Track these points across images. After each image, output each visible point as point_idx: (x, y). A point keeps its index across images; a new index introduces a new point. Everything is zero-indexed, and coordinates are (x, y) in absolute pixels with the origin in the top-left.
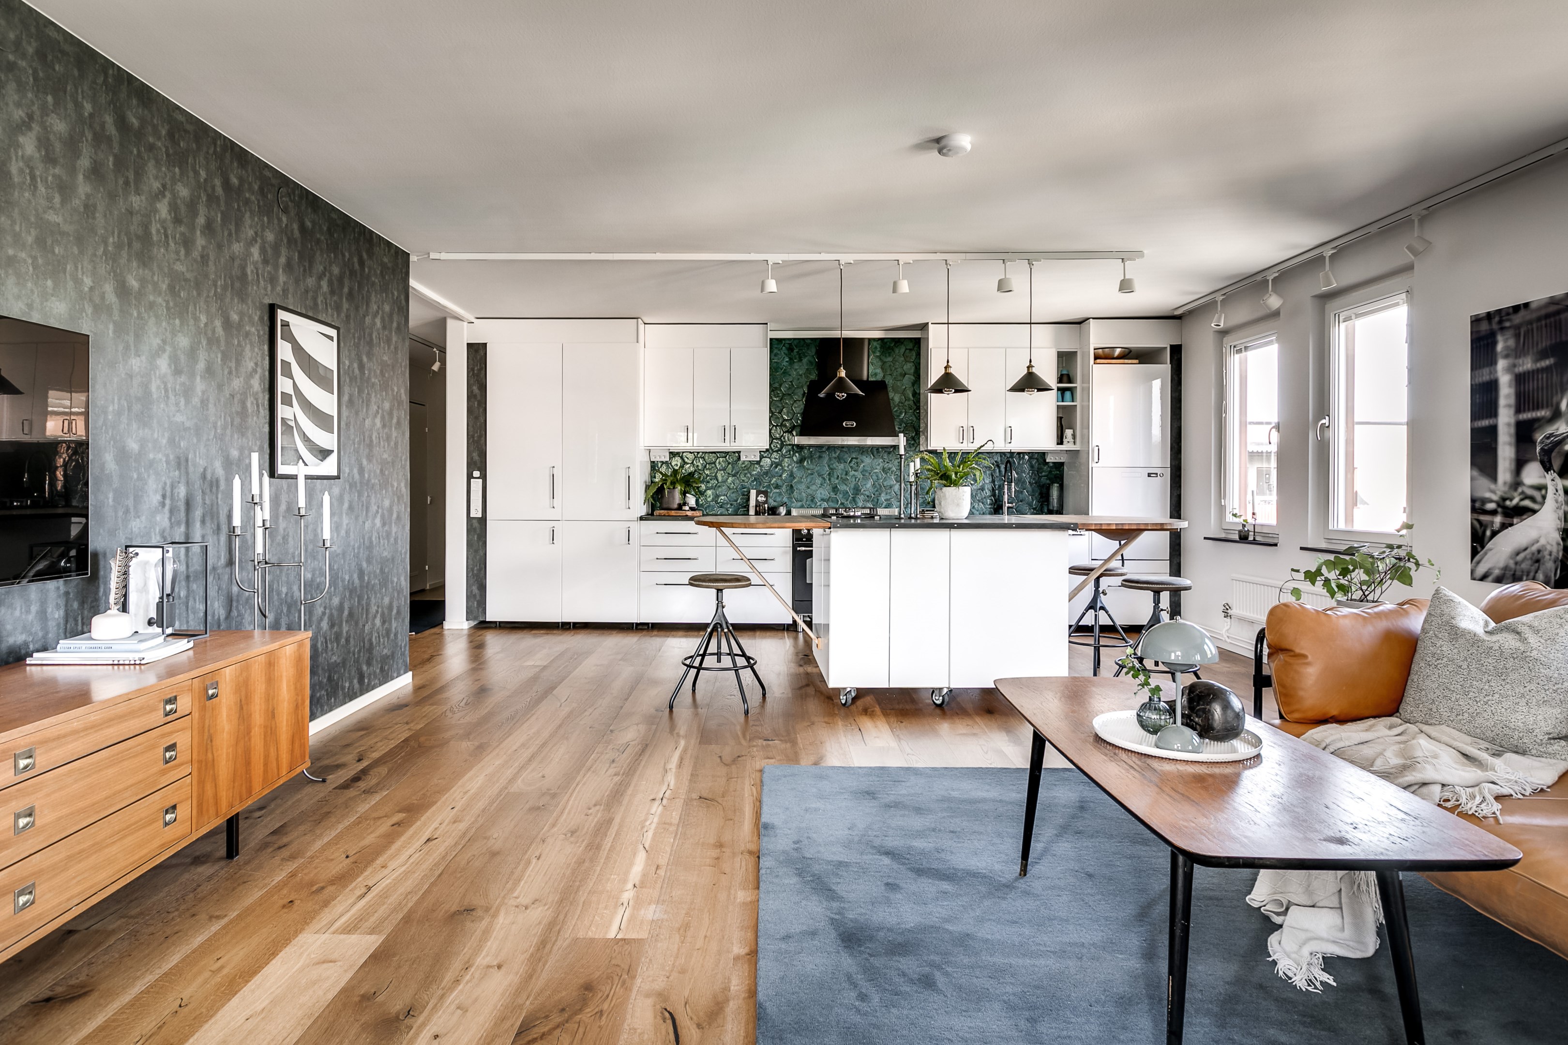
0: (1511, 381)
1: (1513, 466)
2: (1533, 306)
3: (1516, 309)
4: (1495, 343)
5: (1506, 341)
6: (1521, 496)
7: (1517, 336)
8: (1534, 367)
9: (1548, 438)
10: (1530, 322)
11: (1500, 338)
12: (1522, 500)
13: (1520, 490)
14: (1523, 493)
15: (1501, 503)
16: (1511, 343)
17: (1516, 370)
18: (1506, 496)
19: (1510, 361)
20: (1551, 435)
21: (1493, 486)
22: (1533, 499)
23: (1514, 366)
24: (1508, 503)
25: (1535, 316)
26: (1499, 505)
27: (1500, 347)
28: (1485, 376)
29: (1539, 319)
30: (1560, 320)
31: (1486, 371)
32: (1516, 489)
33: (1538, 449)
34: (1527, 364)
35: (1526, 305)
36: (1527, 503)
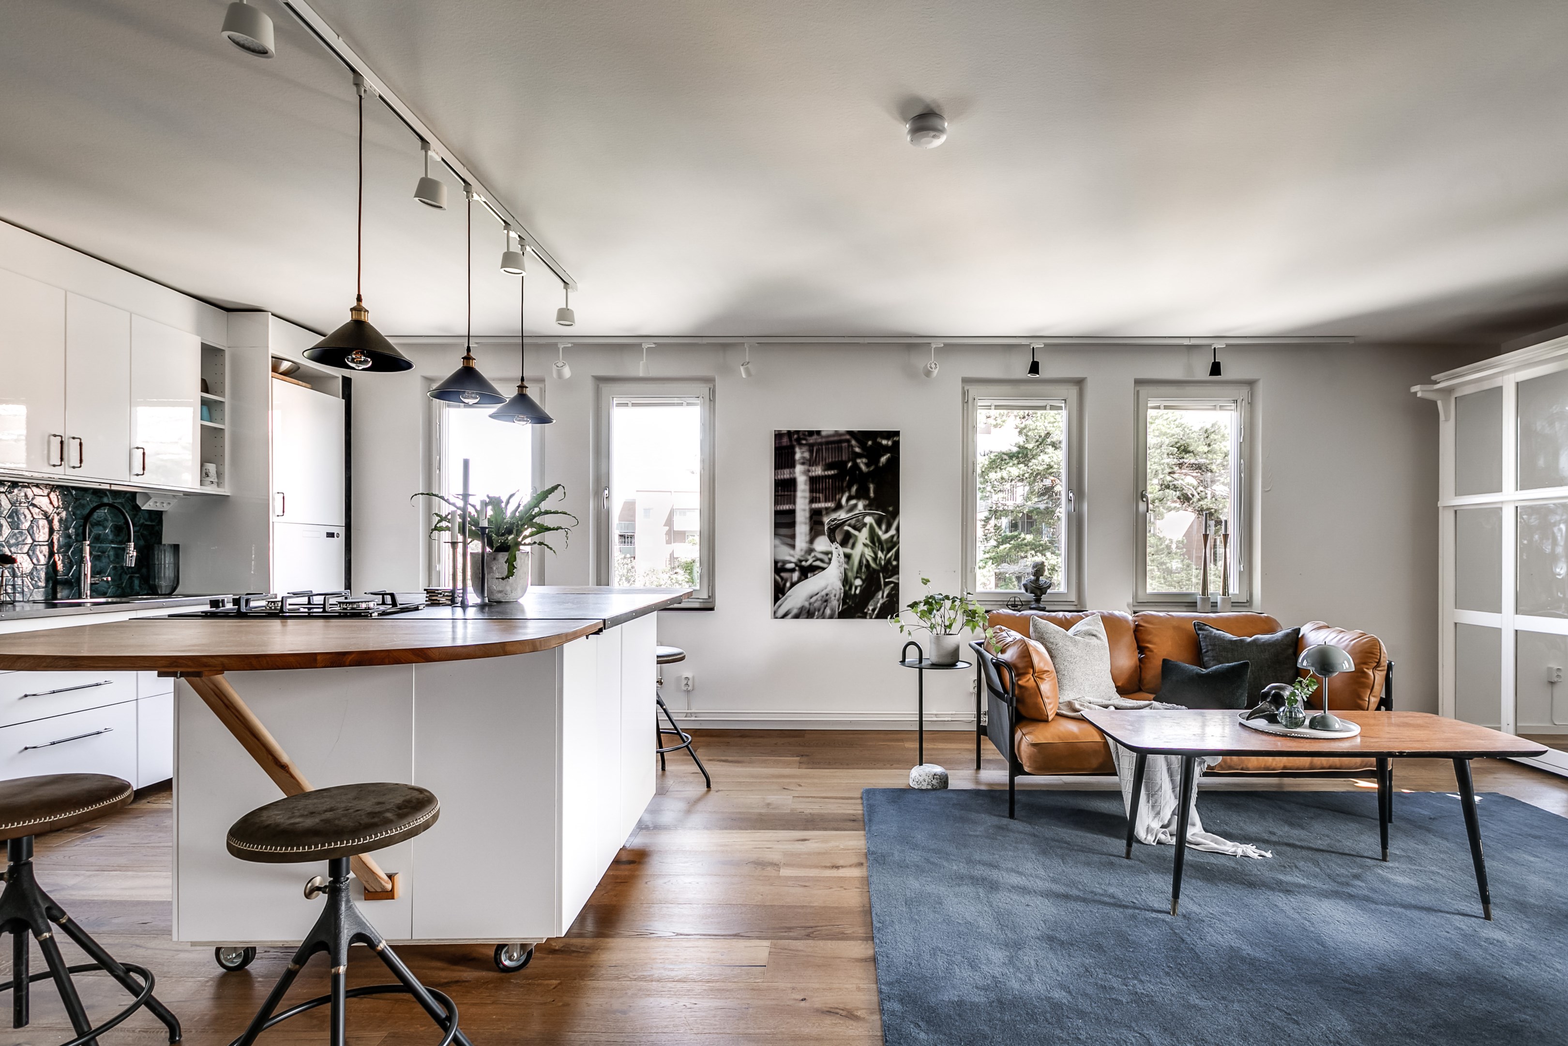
0: (806, 481)
1: (808, 538)
2: (823, 434)
3: (811, 433)
4: (794, 453)
5: (802, 453)
6: (814, 559)
7: (811, 452)
8: (823, 474)
9: (833, 521)
10: (821, 444)
11: (797, 450)
12: (814, 561)
13: (813, 554)
14: (815, 556)
15: (799, 564)
16: (807, 455)
17: (810, 474)
18: (802, 559)
19: (806, 467)
20: (835, 519)
21: (792, 552)
22: (822, 561)
23: (809, 471)
24: (804, 563)
25: (824, 440)
26: (796, 565)
27: (798, 456)
28: (786, 474)
29: (827, 443)
30: (841, 447)
31: (787, 471)
32: (810, 554)
33: (826, 528)
34: (818, 471)
35: (818, 433)
36: (818, 563)
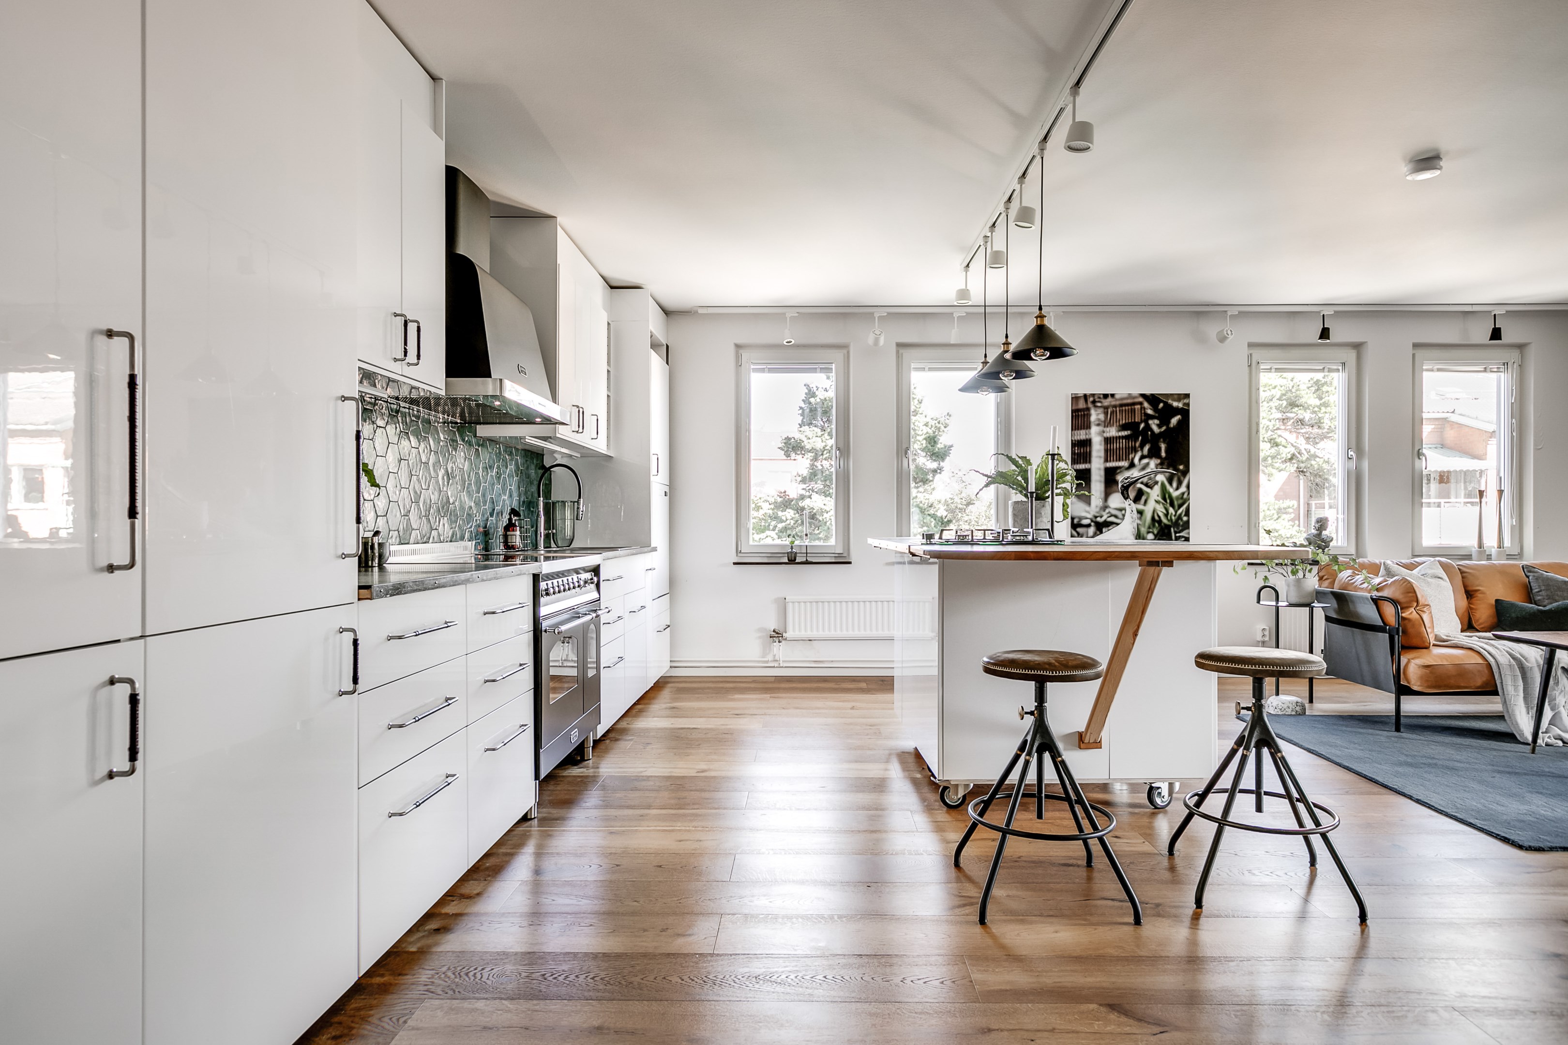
0: (1101, 441)
1: (1103, 495)
2: (1117, 397)
3: (1106, 396)
4: (1089, 415)
5: (1098, 414)
6: (1109, 515)
7: (1106, 414)
8: (1117, 435)
9: (1126, 479)
10: (1115, 406)
11: (1093, 412)
12: (1109, 517)
13: (1107, 511)
14: (1109, 512)
15: (1094, 520)
16: (1102, 417)
17: (1105, 435)
18: (1097, 515)
19: (1101, 428)
20: (1128, 478)
21: (1087, 508)
22: (1116, 517)
23: (1104, 432)
24: (1099, 519)
25: (1118, 403)
26: (1092, 521)
27: (1093, 418)
28: (1082, 435)
29: (1121, 405)
30: (1135, 409)
31: (1083, 432)
32: (1104, 511)
33: (1120, 485)
34: (1113, 432)
35: (1113, 395)
36: (1112, 519)
